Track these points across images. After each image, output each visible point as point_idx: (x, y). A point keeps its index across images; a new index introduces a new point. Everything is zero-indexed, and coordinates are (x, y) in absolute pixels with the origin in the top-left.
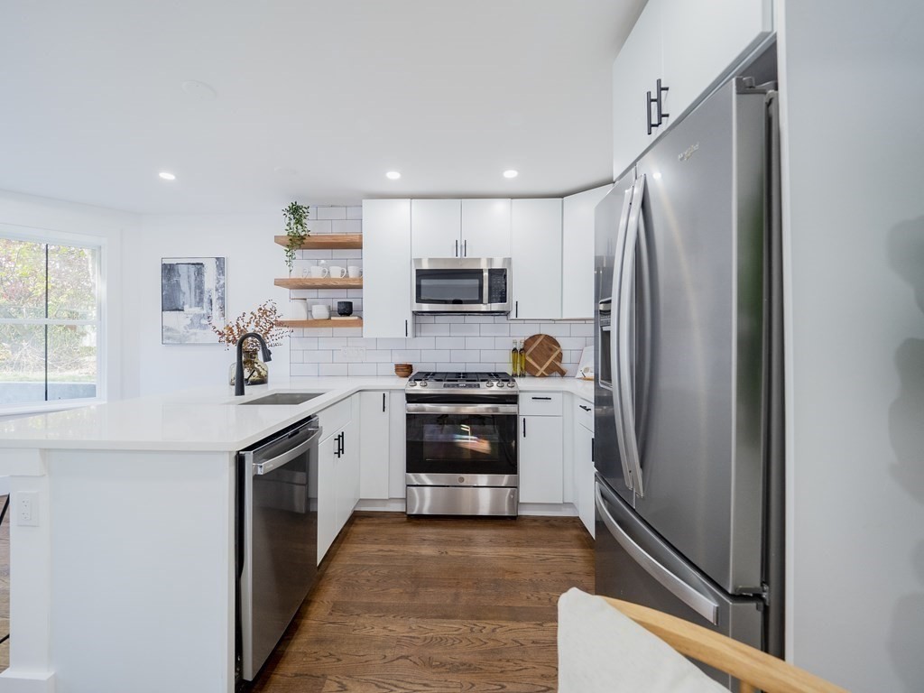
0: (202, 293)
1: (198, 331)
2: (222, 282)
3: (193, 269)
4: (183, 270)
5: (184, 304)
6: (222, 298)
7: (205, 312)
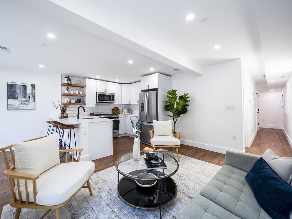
0: (26, 94)
1: (24, 105)
2: (34, 92)
3: (22, 87)
4: (18, 87)
5: (18, 97)
6: (34, 96)
7: (27, 100)
